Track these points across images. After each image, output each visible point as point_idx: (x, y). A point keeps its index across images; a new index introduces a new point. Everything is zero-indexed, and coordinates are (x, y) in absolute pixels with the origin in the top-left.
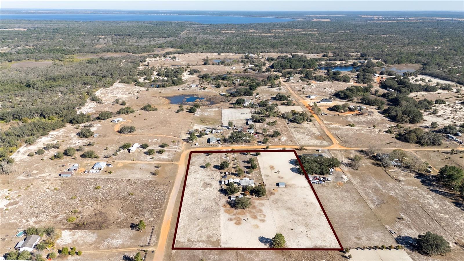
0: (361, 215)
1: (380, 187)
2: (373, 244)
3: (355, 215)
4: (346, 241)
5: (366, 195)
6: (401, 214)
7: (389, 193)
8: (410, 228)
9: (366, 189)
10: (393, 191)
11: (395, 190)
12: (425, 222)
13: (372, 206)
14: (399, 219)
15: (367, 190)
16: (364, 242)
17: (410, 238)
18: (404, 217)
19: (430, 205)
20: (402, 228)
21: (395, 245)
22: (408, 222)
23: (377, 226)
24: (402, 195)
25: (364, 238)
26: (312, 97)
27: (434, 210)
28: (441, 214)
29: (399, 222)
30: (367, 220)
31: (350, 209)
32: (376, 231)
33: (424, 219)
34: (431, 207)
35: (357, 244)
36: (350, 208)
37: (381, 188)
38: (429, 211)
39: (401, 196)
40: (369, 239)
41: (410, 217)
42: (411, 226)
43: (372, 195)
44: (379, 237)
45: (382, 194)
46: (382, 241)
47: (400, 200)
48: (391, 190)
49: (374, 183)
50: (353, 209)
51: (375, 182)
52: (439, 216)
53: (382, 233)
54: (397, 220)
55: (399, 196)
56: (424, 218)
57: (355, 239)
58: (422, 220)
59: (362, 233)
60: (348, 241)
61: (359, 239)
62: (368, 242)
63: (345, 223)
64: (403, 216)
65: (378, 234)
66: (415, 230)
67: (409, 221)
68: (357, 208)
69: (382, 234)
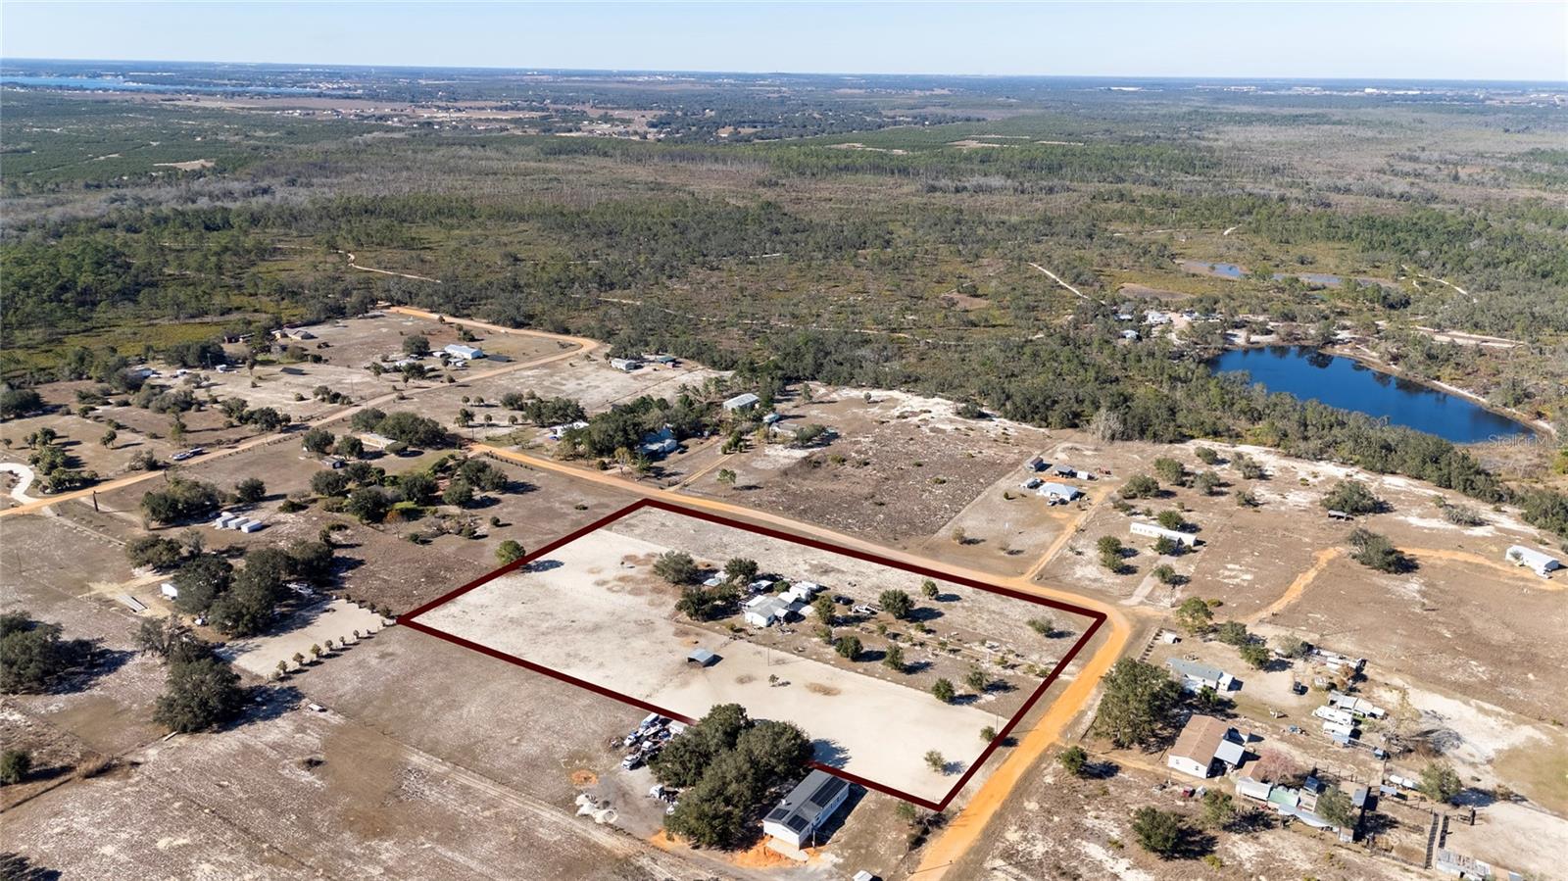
0: (427, 713)
1: (450, 854)
2: (347, 659)
3: (439, 702)
4: (407, 638)
5: (469, 788)
6: (318, 784)
7: (399, 843)
8: (274, 746)
9: (487, 813)
10: (391, 863)
11: (388, 870)
12: (235, 787)
13: (418, 759)
14: (318, 763)
15: (483, 810)
16: (370, 655)
17: (266, 718)
18: (306, 777)
19: (228, 865)
20: (297, 736)
21: (297, 681)
22: (287, 761)
23: (364, 707)
24: (349, 864)
25: (374, 662)
27: (212, 851)
28: (185, 841)
29: (312, 752)
30: (400, 708)
31: (465, 710)
32: (357, 691)
33: (241, 795)
34: (226, 858)
35: (378, 643)
36: (469, 711)
37: (441, 849)
38: (229, 834)
39: (351, 856)
40: (360, 664)
41: (287, 783)
42: (273, 755)
43: (452, 803)
44: (344, 682)
45: (421, 825)
46: (328, 674)
47: (347, 835)
48: (402, 860)
49: (483, 861)
50: (461, 715)
51: (485, 869)
52: (193, 829)
53: (341, 696)
54: (322, 757)
55: (357, 850)
56: (241, 799)
57: (390, 650)
58: (246, 792)
59: (387, 670)
60: (403, 639)
61: (383, 656)
62: (360, 658)
63: (443, 670)
64: (312, 778)
65: (348, 687)
66: (260, 746)
67: (284, 768)
68: (451, 727)
69: (340, 692)
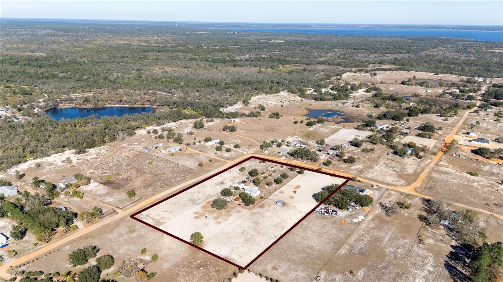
0: (316, 253)
1: (386, 240)
6: (363, 270)
10: (395, 248)
11: (398, 248)
15: (365, 236)
22: (354, 279)
23: (313, 268)
24: (399, 255)
25: (280, 270)
26: (471, 134)
29: (346, 275)
32: (304, 271)
35: (265, 271)
39: (396, 256)
40: (284, 273)
41: (367, 276)
53: (308, 275)
55: (393, 255)
57: (270, 268)
59: (287, 266)
60: (260, 266)
61: (275, 269)
62: (278, 275)
63: (285, 253)
64: (361, 272)
65: (301, 274)
